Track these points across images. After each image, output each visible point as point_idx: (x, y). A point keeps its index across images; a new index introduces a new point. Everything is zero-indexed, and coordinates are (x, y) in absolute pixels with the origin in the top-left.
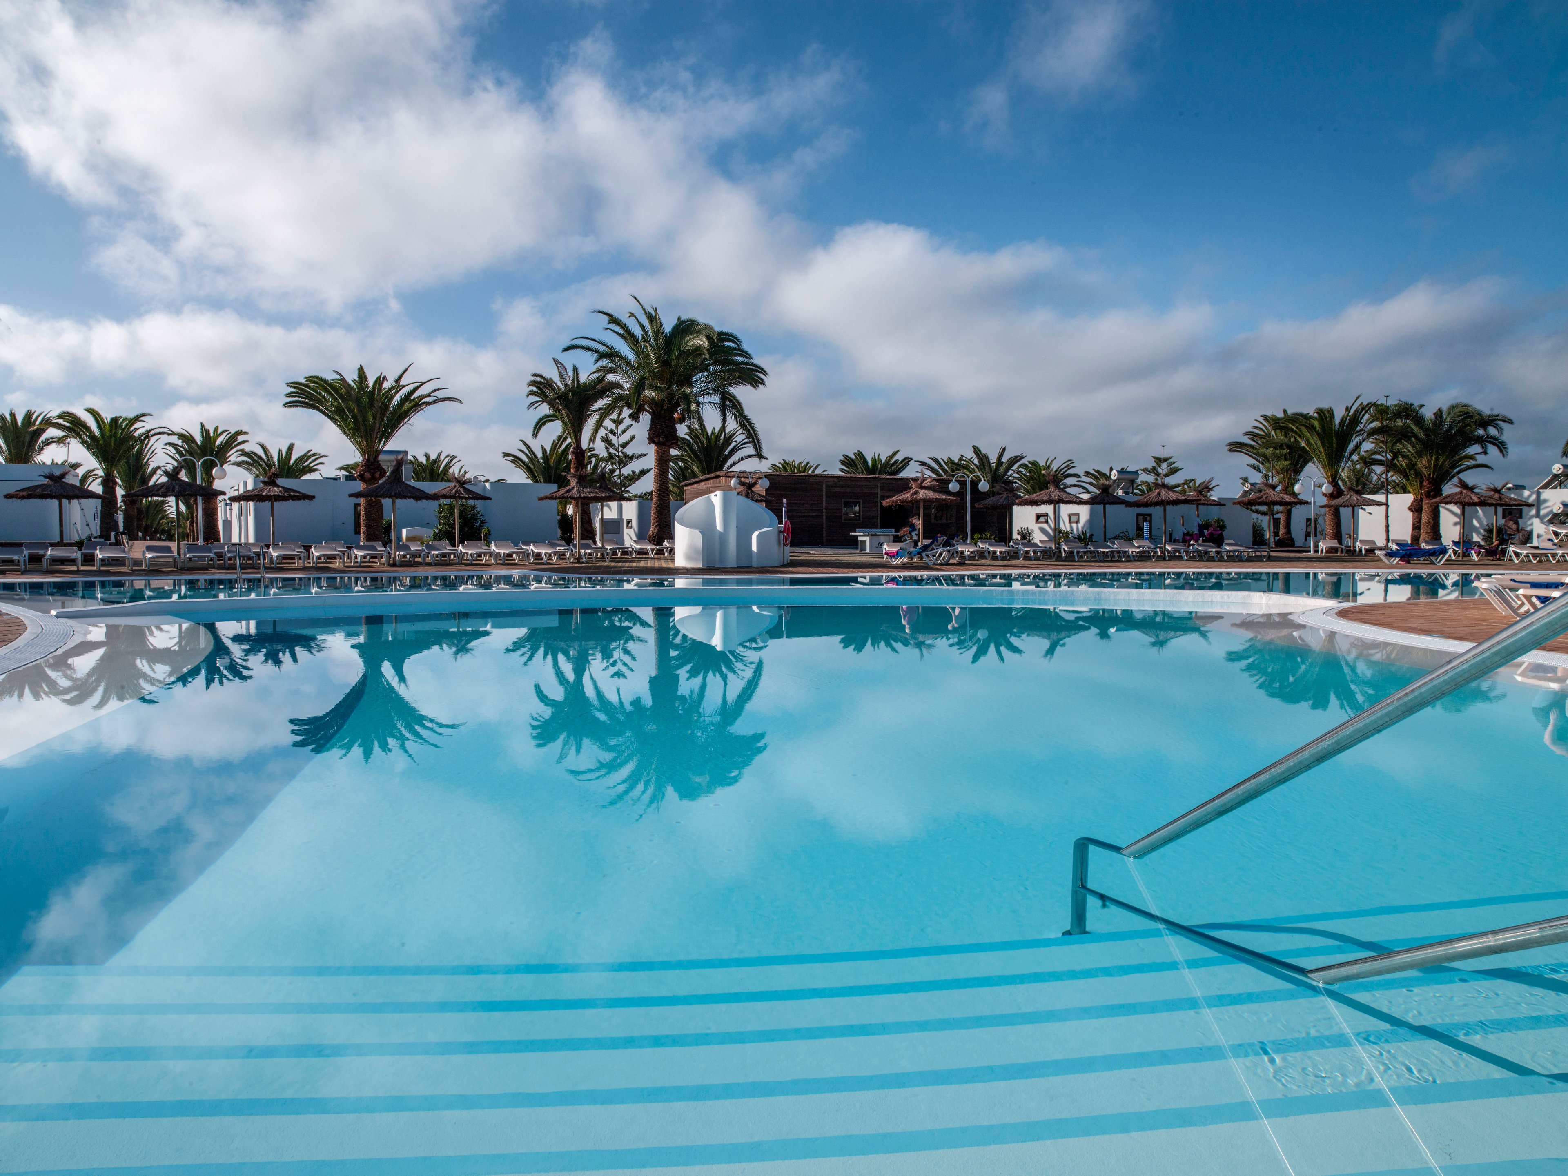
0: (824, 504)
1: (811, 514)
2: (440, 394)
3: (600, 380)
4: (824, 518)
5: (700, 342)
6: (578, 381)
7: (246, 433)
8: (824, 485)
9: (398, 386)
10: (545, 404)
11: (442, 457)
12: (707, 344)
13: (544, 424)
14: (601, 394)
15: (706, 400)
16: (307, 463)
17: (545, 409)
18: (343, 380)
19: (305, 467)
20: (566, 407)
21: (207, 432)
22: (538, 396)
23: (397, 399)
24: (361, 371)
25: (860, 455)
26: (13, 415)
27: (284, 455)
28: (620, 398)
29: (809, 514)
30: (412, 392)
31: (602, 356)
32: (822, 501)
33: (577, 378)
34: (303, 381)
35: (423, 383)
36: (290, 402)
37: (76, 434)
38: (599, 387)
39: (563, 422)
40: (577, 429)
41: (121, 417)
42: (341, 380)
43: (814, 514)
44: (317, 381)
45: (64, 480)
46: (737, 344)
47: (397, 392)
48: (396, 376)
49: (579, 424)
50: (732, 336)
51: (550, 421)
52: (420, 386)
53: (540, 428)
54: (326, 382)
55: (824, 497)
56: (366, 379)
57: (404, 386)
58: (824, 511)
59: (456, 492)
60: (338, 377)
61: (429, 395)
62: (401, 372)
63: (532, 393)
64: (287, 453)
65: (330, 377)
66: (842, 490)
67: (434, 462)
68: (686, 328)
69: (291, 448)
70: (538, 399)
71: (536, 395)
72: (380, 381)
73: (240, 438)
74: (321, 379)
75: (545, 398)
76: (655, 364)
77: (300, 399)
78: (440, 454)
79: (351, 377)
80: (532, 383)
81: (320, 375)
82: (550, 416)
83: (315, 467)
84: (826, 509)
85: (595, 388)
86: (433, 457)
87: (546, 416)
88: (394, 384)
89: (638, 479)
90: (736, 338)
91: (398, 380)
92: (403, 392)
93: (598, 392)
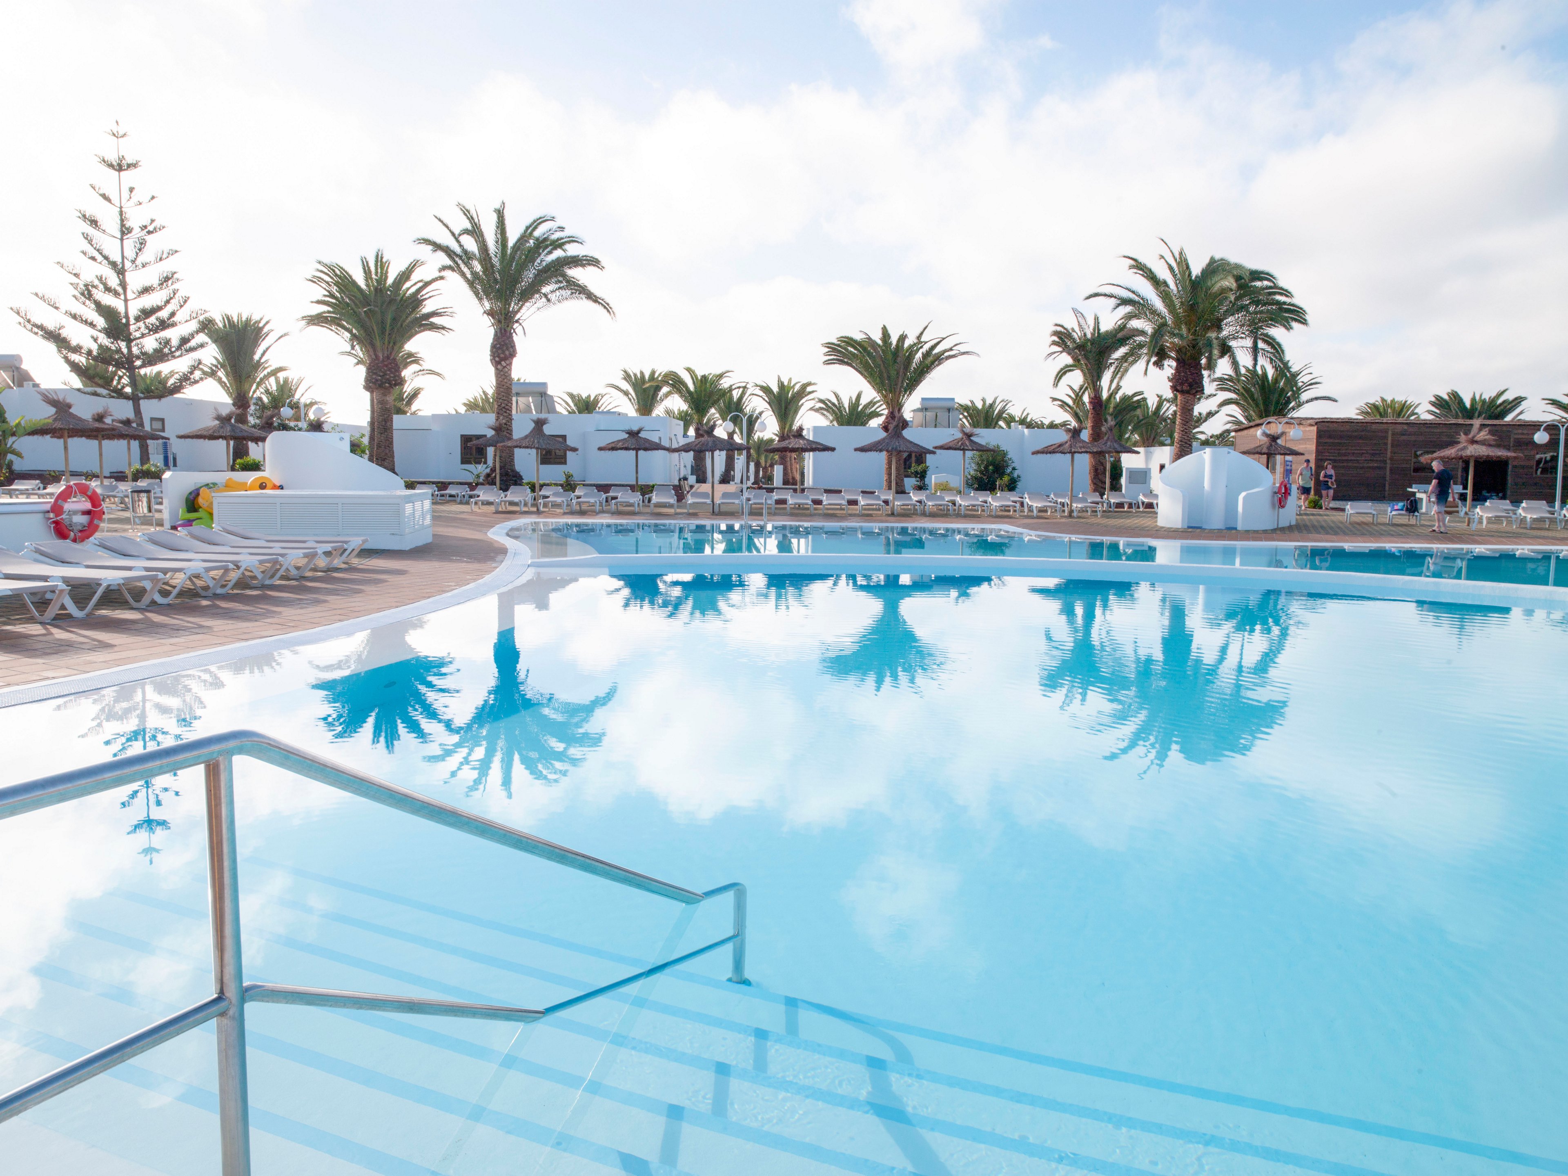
0: (1389, 454)
1: (1371, 465)
2: (962, 348)
3: (1122, 328)
4: (1388, 469)
5: (1227, 283)
6: (1099, 330)
7: (814, 384)
8: (1390, 433)
9: (919, 342)
10: (1064, 354)
11: (998, 402)
12: (1234, 285)
13: (1065, 373)
14: (1122, 342)
15: (1240, 344)
16: (873, 409)
17: (1066, 359)
18: (869, 338)
19: (872, 412)
20: (1086, 357)
21: (782, 383)
22: (1059, 346)
23: (919, 355)
24: (885, 330)
25: (1455, 395)
26: (642, 373)
27: (854, 402)
28: (1141, 346)
29: (1368, 465)
30: (933, 347)
31: (1124, 302)
32: (1386, 450)
33: (1098, 326)
34: (835, 341)
35: (944, 339)
36: (829, 360)
37: (677, 389)
38: (1120, 335)
39: (1082, 371)
40: (1095, 379)
41: (711, 374)
42: (867, 338)
43: (1376, 465)
44: (849, 341)
45: (640, 435)
46: (1273, 283)
47: (918, 350)
48: (917, 334)
49: (1098, 373)
50: (1268, 274)
51: (1070, 371)
52: (941, 341)
53: (1060, 378)
54: (855, 341)
55: (1389, 446)
56: (890, 337)
57: (926, 343)
58: (1388, 461)
59: (962, 444)
60: (865, 336)
61: (951, 349)
62: (921, 330)
63: (1054, 343)
64: (856, 400)
65: (859, 337)
66: (1413, 438)
67: (991, 406)
68: (1214, 268)
69: (859, 397)
70: (1060, 349)
71: (1057, 345)
72: (902, 338)
73: (809, 389)
74: (851, 339)
75: (1066, 349)
76: (1180, 308)
77: (835, 357)
78: (996, 399)
79: (877, 337)
80: (1056, 333)
81: (850, 335)
82: (1071, 366)
83: (881, 412)
84: (1391, 459)
85: (1116, 336)
86: (989, 401)
87: (1067, 366)
88: (916, 341)
89: (1205, 421)
90: (1272, 276)
91: (919, 337)
92: (926, 347)
93: (1118, 340)
